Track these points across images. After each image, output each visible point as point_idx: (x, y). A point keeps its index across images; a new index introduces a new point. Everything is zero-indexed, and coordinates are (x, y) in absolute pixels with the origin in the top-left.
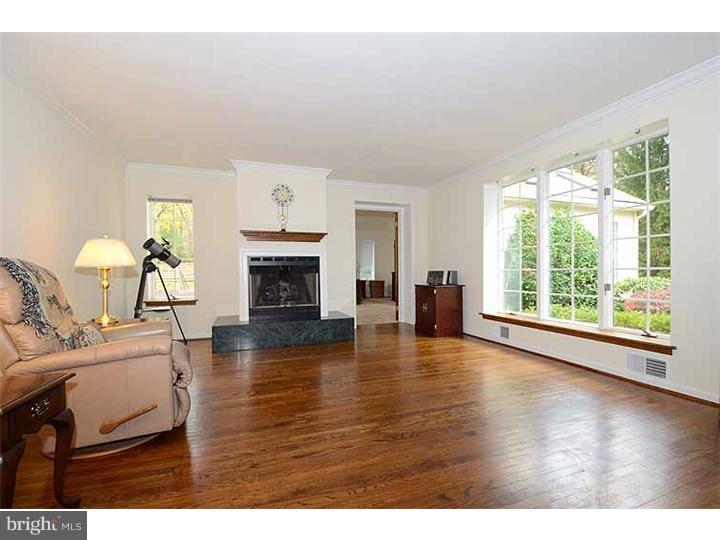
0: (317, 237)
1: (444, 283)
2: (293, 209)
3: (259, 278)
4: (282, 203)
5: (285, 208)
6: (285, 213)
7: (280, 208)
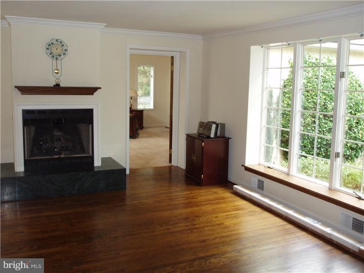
0: (91, 91)
1: (212, 135)
2: (66, 62)
3: (33, 128)
4: (56, 57)
5: (59, 62)
6: (59, 68)
7: (55, 62)
